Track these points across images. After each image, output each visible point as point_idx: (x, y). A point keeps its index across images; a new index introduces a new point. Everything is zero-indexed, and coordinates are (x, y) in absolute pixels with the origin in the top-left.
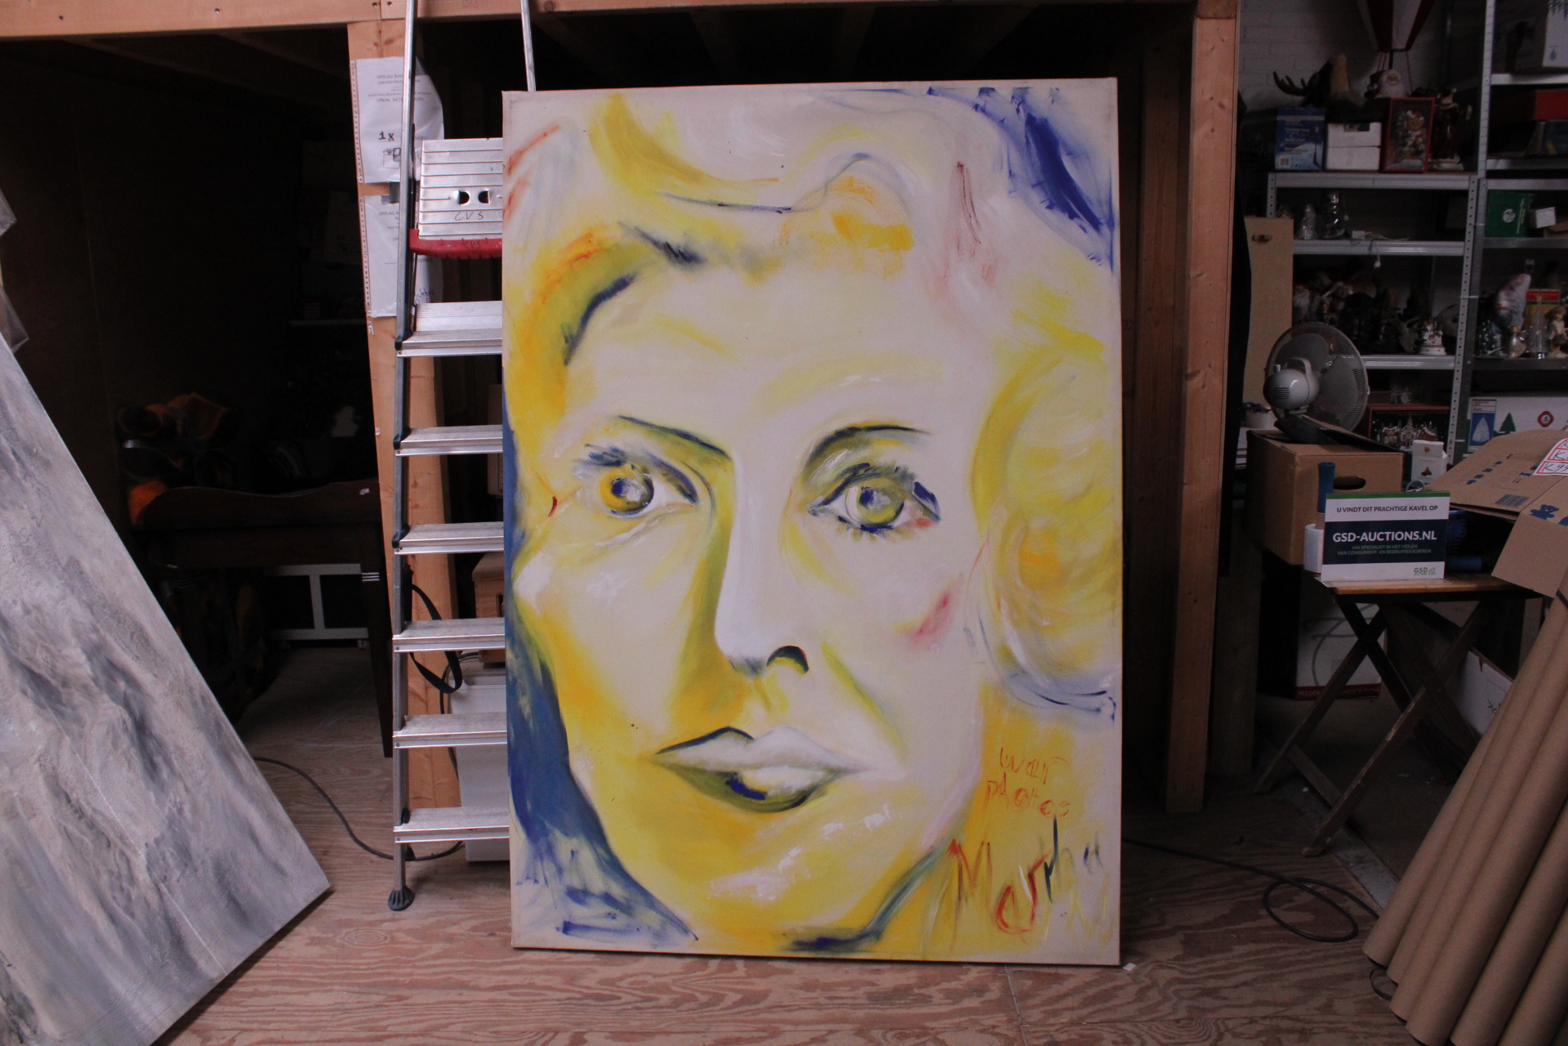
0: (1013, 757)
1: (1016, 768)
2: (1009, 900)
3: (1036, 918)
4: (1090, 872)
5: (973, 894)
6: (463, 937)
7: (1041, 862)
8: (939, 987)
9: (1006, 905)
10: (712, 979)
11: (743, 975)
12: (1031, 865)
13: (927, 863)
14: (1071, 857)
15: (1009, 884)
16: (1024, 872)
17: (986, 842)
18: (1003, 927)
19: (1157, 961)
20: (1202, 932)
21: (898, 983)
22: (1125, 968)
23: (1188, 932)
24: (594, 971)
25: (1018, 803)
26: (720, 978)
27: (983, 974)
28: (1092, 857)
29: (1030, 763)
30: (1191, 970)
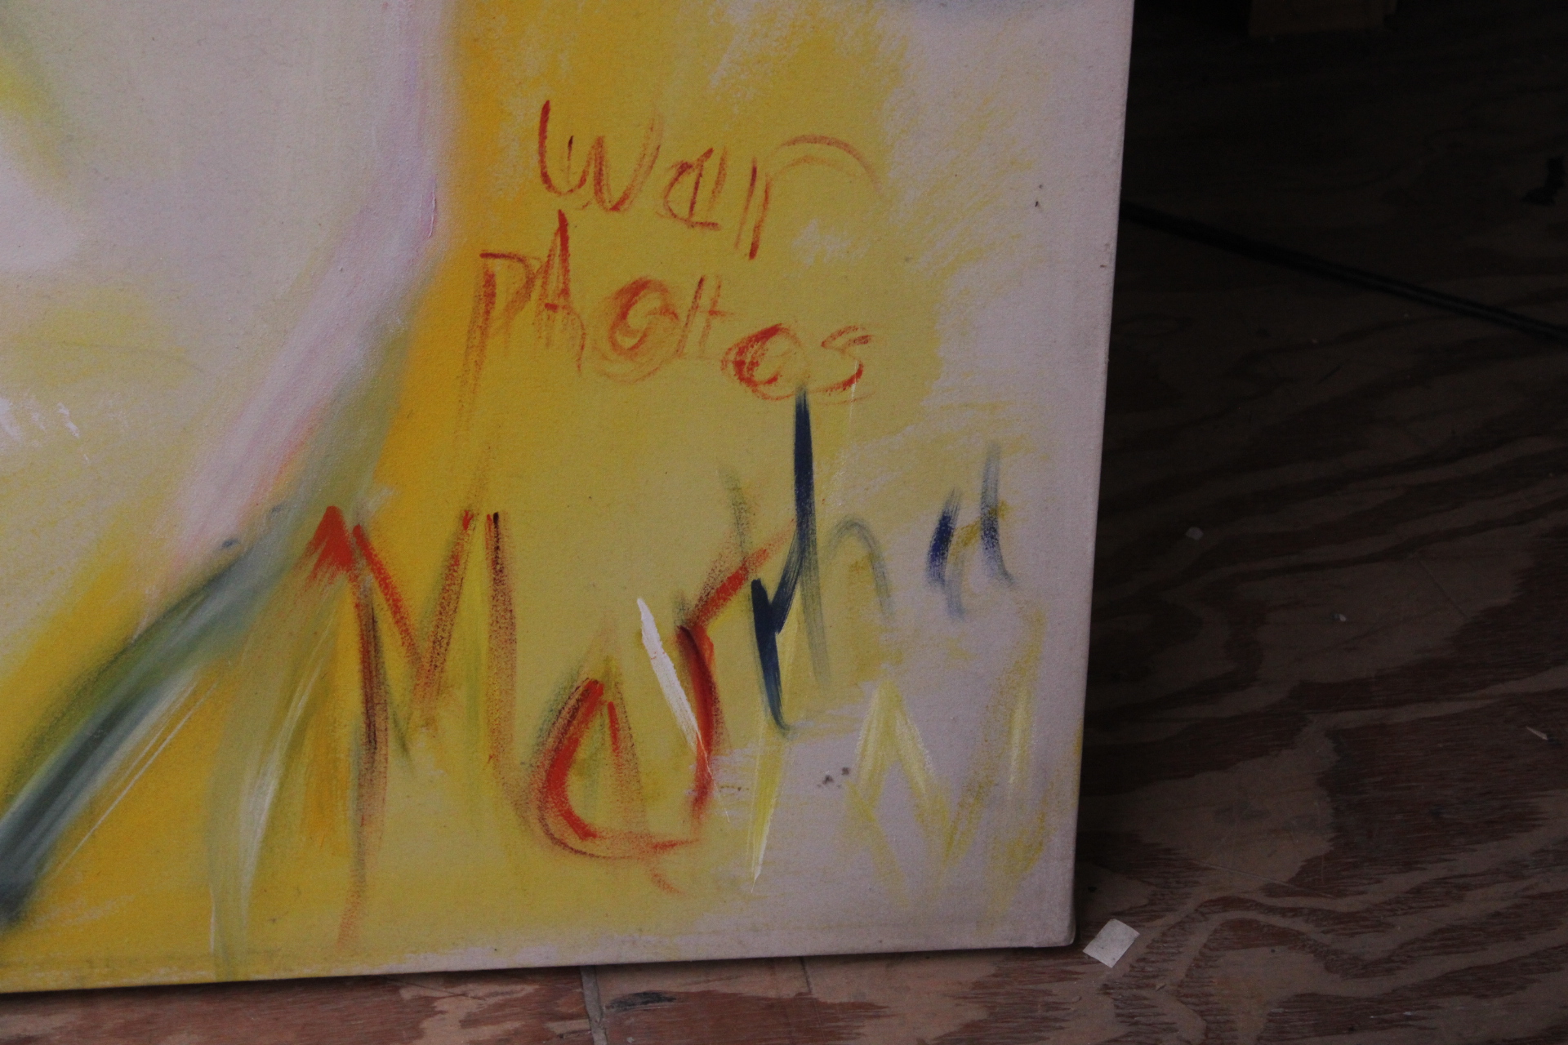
0: (600, 142)
1: (615, 187)
2: (594, 739)
3: (717, 795)
4: (957, 610)
5: (430, 722)
7: (735, 581)
9: (582, 753)
12: (693, 593)
13: (213, 608)
14: (874, 557)
15: (592, 671)
16: (658, 626)
17: (488, 510)
18: (574, 840)
19: (1227, 903)
20: (1403, 716)
22: (1091, 950)
23: (1352, 719)
25: (628, 342)
28: (969, 555)
29: (684, 168)
30: (1374, 945)
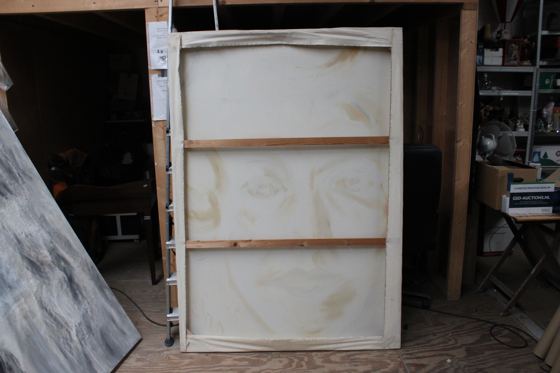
6: (197, 357)
8: (380, 371)
10: (295, 370)
11: (306, 368)
19: (458, 358)
20: (472, 346)
21: (365, 370)
22: (447, 361)
23: (467, 346)
24: (249, 369)
26: (298, 370)
27: (395, 365)
30: (471, 361)
